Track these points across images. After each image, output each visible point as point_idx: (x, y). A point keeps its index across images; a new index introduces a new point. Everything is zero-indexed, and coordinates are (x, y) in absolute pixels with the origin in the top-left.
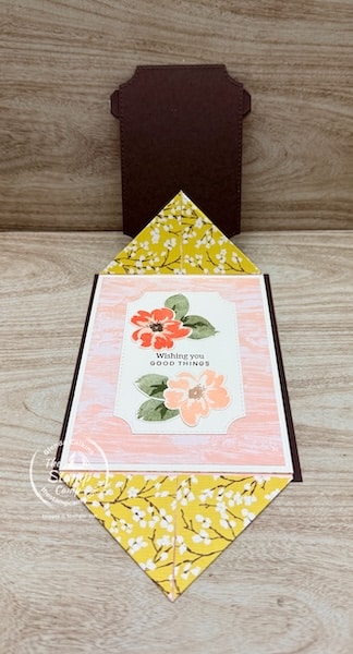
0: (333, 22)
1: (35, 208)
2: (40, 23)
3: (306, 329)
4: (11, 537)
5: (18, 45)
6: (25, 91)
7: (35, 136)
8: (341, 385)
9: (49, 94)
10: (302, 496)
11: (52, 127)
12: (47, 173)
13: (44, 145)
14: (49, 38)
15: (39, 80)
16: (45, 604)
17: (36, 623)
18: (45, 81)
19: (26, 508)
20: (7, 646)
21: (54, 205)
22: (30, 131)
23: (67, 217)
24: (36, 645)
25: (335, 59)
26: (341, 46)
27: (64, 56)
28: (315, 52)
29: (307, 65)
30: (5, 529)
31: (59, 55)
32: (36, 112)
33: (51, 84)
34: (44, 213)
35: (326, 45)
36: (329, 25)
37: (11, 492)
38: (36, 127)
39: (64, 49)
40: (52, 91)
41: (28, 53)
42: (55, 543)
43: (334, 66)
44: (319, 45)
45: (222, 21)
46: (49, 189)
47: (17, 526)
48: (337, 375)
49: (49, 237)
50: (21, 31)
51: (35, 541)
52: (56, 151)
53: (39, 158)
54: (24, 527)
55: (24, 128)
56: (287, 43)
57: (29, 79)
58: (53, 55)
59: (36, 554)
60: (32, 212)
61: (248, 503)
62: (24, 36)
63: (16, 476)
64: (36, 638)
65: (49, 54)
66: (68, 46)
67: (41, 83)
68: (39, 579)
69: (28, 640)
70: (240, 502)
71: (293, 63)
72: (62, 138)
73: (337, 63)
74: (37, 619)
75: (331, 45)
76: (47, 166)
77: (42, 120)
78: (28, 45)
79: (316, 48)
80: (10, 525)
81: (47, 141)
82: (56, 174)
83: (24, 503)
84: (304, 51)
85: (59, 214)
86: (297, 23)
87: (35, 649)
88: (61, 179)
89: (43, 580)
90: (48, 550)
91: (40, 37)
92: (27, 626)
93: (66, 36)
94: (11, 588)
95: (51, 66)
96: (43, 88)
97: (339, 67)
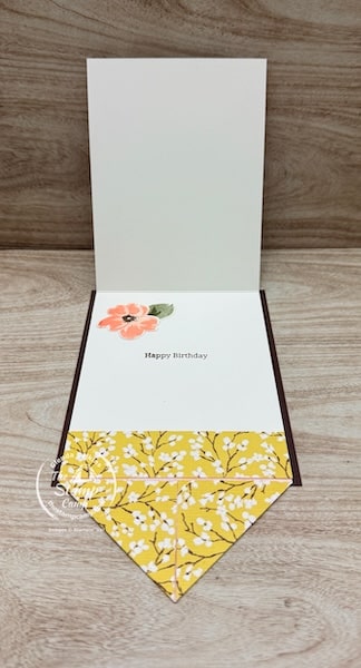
0: (331, 43)
1: (36, 226)
2: (45, 43)
3: (308, 342)
4: (15, 543)
5: (23, 64)
6: (28, 109)
7: (37, 154)
8: (342, 395)
9: (52, 113)
10: (307, 501)
11: (55, 145)
12: (49, 190)
13: (46, 162)
14: (52, 57)
15: (43, 98)
16: (50, 607)
17: (42, 626)
18: (49, 99)
19: (30, 515)
20: (13, 648)
21: (55, 222)
22: (33, 149)
23: (68, 235)
24: (43, 647)
25: (334, 79)
26: (340, 67)
27: (68, 75)
28: (314, 72)
29: (306, 85)
30: (10, 536)
31: (63, 74)
32: (39, 130)
33: (54, 102)
34: (45, 231)
35: (325, 66)
36: (328, 46)
37: (14, 499)
38: (39, 144)
39: (68, 68)
40: (55, 110)
41: (32, 71)
42: (61, 548)
43: (332, 87)
44: (317, 66)
45: (223, 42)
46: (51, 206)
47: (22, 532)
48: (339, 385)
49: (50, 255)
50: (26, 50)
51: (40, 546)
52: (58, 169)
53: (41, 176)
54: (29, 533)
55: (27, 146)
56: (287, 64)
57: (33, 97)
58: (57, 74)
59: (41, 559)
60: (33, 230)
61: (248, 506)
62: (29, 55)
63: (20, 484)
64: (42, 641)
65: (52, 73)
66: (71, 66)
67: (44, 101)
68: (44, 583)
69: (34, 643)
70: (240, 505)
71: (292, 83)
72: (65, 156)
73: (336, 84)
74: (43, 622)
75: (330, 66)
76: (50, 184)
77: (44, 138)
78: (32, 64)
79: (315, 68)
80: (14, 531)
81: (49, 159)
82: (58, 192)
83: (29, 511)
84: (303, 72)
85: (60, 232)
86: (296, 44)
87: (41, 651)
88: (63, 197)
89: (49, 584)
90: (54, 555)
91: (45, 56)
92: (33, 629)
93: (70, 55)
94: (16, 592)
95: (55, 84)
96: (46, 106)
97: (338, 87)
